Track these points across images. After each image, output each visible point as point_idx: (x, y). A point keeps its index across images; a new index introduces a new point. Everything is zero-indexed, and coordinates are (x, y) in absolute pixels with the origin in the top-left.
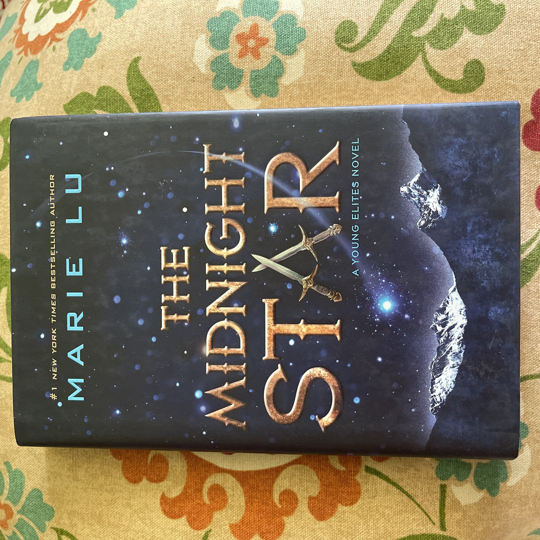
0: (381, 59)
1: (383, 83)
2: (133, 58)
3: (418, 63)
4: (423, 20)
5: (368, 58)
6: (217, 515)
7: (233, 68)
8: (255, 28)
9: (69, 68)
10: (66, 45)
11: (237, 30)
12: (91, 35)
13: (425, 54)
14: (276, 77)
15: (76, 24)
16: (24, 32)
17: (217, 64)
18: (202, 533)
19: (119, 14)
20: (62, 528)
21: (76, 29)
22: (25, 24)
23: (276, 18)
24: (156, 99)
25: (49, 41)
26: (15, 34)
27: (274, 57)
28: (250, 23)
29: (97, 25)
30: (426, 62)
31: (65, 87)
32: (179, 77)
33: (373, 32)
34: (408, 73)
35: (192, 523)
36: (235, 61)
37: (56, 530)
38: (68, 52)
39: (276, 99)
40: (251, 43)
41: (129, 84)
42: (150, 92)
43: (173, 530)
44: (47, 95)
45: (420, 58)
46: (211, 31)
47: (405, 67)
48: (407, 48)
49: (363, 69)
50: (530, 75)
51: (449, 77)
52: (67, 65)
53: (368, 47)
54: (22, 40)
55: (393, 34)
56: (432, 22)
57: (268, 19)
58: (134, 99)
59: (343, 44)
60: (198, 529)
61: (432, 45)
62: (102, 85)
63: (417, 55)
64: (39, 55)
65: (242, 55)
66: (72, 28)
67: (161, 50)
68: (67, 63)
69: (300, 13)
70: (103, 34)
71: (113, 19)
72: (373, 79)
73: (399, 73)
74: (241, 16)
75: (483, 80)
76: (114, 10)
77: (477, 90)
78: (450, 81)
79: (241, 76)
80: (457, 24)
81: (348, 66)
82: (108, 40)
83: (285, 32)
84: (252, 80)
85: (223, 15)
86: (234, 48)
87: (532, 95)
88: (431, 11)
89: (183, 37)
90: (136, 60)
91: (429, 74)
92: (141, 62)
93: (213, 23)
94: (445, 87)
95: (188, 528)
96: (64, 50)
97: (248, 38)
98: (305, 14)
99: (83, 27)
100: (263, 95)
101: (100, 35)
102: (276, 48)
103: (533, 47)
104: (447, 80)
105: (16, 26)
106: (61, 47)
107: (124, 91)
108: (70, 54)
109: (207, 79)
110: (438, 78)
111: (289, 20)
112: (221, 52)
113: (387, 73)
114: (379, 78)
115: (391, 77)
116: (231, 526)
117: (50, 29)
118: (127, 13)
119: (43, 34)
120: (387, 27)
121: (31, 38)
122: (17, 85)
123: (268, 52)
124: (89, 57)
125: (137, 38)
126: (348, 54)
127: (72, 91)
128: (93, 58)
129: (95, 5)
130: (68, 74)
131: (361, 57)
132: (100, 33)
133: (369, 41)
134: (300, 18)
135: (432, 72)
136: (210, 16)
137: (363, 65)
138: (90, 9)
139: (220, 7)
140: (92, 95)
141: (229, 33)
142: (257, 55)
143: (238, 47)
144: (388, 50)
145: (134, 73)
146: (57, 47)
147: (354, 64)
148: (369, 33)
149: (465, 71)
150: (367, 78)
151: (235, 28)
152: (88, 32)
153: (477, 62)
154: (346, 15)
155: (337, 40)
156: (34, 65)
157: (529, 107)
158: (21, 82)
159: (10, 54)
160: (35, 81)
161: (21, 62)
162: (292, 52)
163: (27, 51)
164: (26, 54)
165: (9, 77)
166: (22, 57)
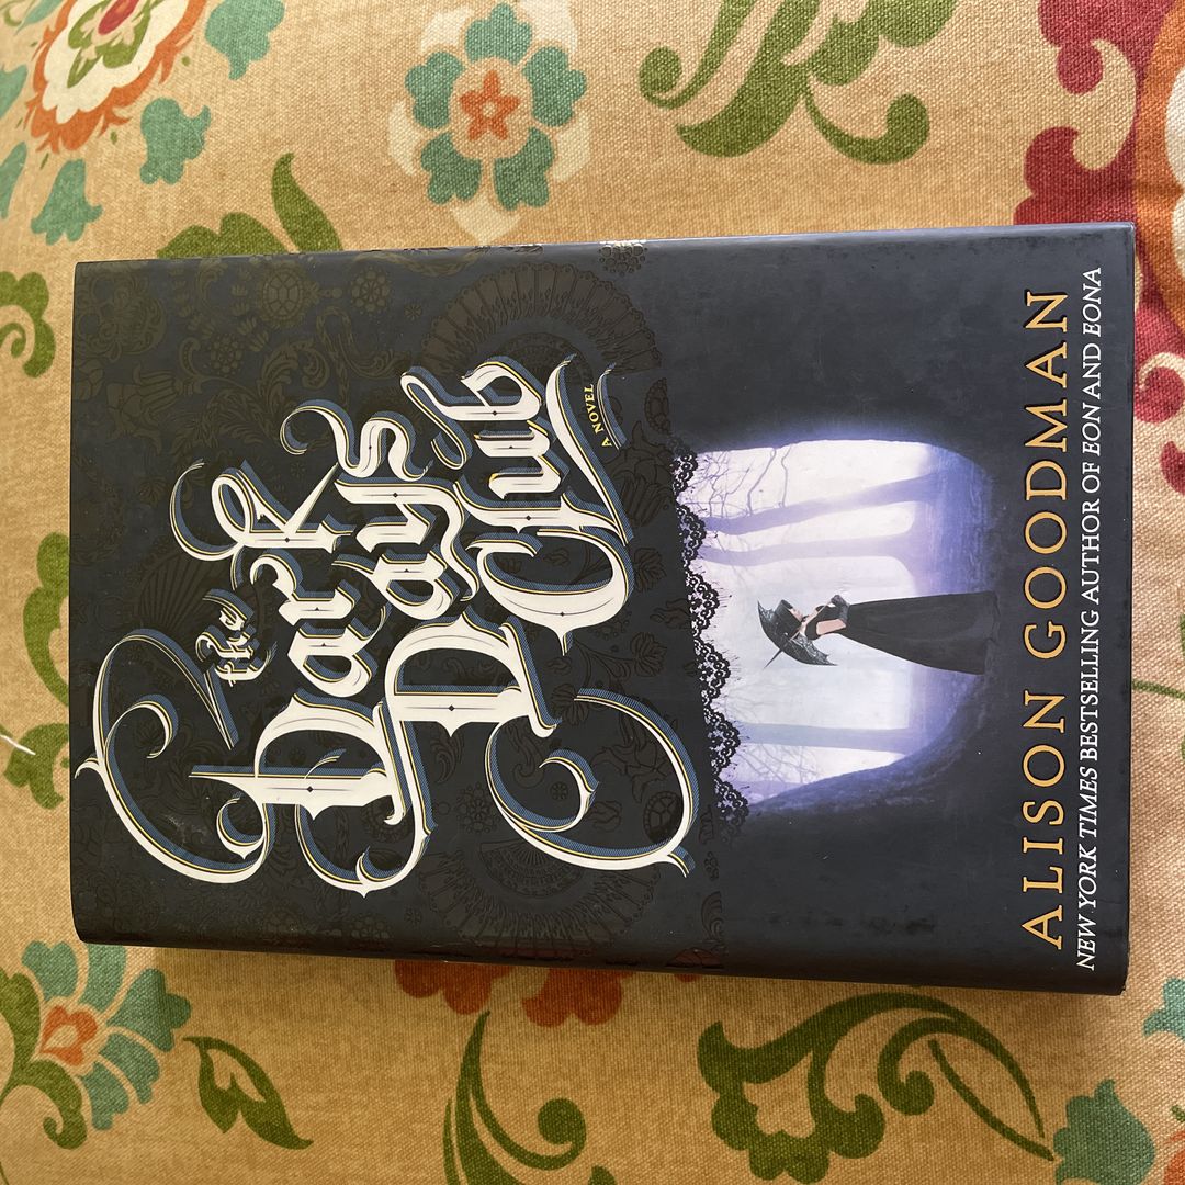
0: (731, 115)
1: (740, 160)
2: (278, 157)
3: (799, 121)
4: (800, 31)
5: (704, 116)
6: (498, 986)
7: (461, 159)
8: (492, 80)
9: (153, 180)
10: (139, 131)
11: (461, 86)
12: (189, 111)
13: (809, 96)
14: (540, 168)
15: (154, 89)
16: (47, 105)
17: (432, 155)
18: (474, 1018)
19: (239, 69)
20: (208, 1034)
21: (154, 99)
22: (48, 89)
23: (528, 57)
24: (332, 230)
25: (101, 123)
26: (27, 111)
27: (533, 131)
28: (483, 72)
29: (196, 91)
30: (814, 112)
31: (154, 215)
32: (366, 186)
33: (710, 65)
34: (784, 134)
35: (453, 1001)
36: (462, 145)
37: (196, 1041)
38: (146, 146)
39: (544, 209)
40: (489, 109)
41: (278, 207)
42: (319, 219)
43: (421, 1017)
44: (115, 230)
45: (801, 104)
46: (414, 93)
47: (775, 124)
48: (776, 89)
49: (700, 138)
50: (1017, 111)
51: (862, 134)
52: (150, 172)
53: (702, 95)
54: (43, 122)
55: (747, 66)
56: (817, 34)
57: (514, 61)
58: (291, 233)
59: (655, 94)
60: (465, 1011)
61: (822, 77)
62: (228, 211)
63: (795, 100)
64: (83, 151)
65: (474, 134)
66: (146, 98)
67: (328, 137)
68: (146, 169)
69: (570, 44)
70: (212, 111)
71: (227, 79)
72: (719, 154)
73: (766, 137)
74: (465, 59)
75: (926, 134)
76: (226, 62)
77: (916, 154)
78: (862, 141)
79: (477, 174)
80: (865, 32)
81: (671, 135)
82: (224, 122)
83: (548, 82)
84: (497, 178)
85: (435, 59)
86: (460, 122)
87: (1025, 150)
88: (814, 11)
89: (366, 111)
90: (286, 161)
91: (824, 133)
92: (294, 163)
93: (415, 79)
94: (853, 155)
95: (448, 1012)
96: (134, 141)
97: (483, 100)
98: (582, 44)
99: (168, 95)
100: (522, 204)
101: (206, 113)
102: (534, 114)
103: (1020, 55)
104: (859, 141)
105: (28, 93)
106: (129, 136)
107: (270, 220)
108: (151, 149)
109: (417, 185)
110: (840, 140)
111: (552, 58)
112: (438, 132)
113: (745, 140)
114: (731, 149)
115: (752, 147)
116: (525, 1002)
117: (100, 98)
118: (253, 66)
119: (88, 108)
120: (734, 52)
121: (63, 117)
122: (45, 209)
123: (521, 122)
124: (192, 158)
125: (280, 116)
126: (668, 112)
127: (171, 225)
128: (199, 161)
129: (189, 51)
130: (154, 190)
131: (691, 115)
132: (206, 109)
133: (703, 82)
134: (572, 53)
135: (827, 129)
136: (409, 66)
137: (697, 130)
138: (178, 60)
139: (426, 46)
140: (211, 232)
141: (448, 95)
142: (502, 133)
143: (466, 120)
144: (740, 97)
145: (284, 185)
146: (120, 136)
147: (681, 130)
148: (702, 68)
149: (890, 119)
150: (709, 153)
151: (457, 83)
152: (180, 106)
153: (910, 100)
154: (655, 39)
155: (643, 87)
156: (75, 172)
157: (1022, 173)
158: (52, 204)
159: (21, 148)
160: (83, 202)
161: (47, 163)
162: (564, 119)
163: (57, 143)
164: (56, 149)
165: (25, 195)
166: (47, 155)
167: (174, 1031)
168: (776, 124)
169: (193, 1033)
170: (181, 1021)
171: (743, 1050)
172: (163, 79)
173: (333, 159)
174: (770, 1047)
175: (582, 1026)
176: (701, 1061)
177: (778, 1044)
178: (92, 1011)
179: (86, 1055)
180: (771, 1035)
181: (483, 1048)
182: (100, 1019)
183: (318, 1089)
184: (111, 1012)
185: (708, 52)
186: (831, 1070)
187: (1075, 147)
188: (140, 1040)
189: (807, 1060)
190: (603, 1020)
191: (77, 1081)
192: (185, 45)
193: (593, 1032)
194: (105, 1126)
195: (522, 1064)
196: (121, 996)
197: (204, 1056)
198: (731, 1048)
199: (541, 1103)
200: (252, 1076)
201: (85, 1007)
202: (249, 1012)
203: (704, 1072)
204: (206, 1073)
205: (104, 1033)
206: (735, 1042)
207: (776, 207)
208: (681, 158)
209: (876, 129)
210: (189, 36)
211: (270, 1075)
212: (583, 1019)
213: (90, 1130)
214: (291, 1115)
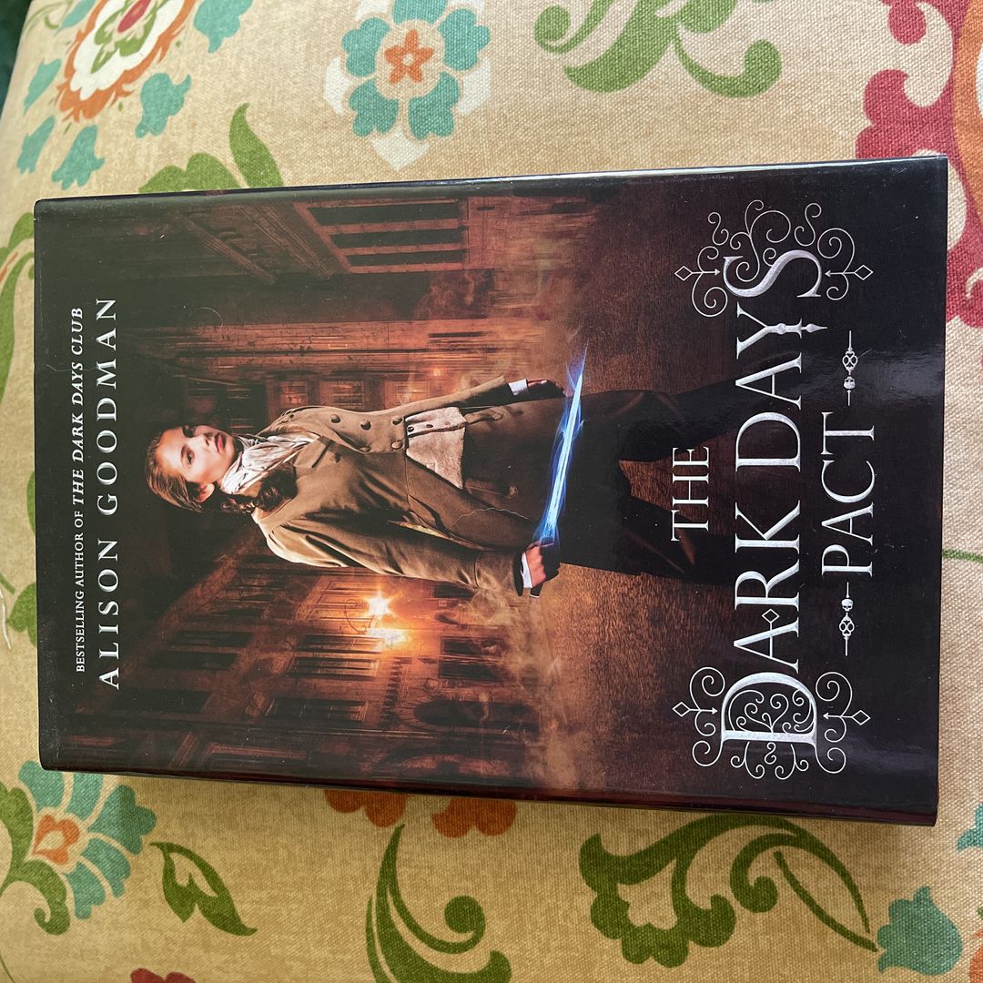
0: (610, 59)
1: (617, 95)
2: (237, 107)
3: (670, 58)
5: (589, 58)
6: (411, 803)
7: (381, 99)
8: (412, 37)
9: (144, 134)
10: (138, 99)
11: (387, 43)
12: (176, 80)
13: (678, 42)
14: (448, 105)
15: (154, 68)
16: (74, 87)
17: (358, 98)
18: (391, 830)
19: (215, 45)
20: (170, 841)
21: (152, 74)
22: (76, 76)
23: (443, 18)
24: (273, 162)
25: (112, 97)
26: (58, 92)
27: (444, 75)
28: (406, 31)
29: (183, 65)
30: (682, 54)
31: (141, 162)
32: (304, 124)
33: (593, 20)
34: (655, 74)
35: (373, 816)
36: (384, 89)
37: (160, 845)
39: (450, 138)
40: (409, 59)
41: (233, 146)
42: (264, 153)
43: (346, 829)
45: (671, 47)
46: (348, 50)
47: (648, 65)
48: (649, 36)
49: (582, 77)
50: (856, 55)
51: (723, 72)
52: (142, 130)
53: (587, 42)
54: (70, 101)
55: (625, 18)
57: (432, 22)
58: (241, 166)
59: (548, 43)
60: (383, 824)
61: (688, 25)
62: (195, 152)
63: (666, 45)
64: (97, 119)
65: (394, 79)
66: (146, 75)
67: (277, 89)
68: (141, 126)
69: (479, 6)
70: (193, 78)
71: (207, 53)
72: (600, 89)
73: (640, 76)
74: (391, 23)
75: (778, 72)
76: (207, 41)
77: (770, 89)
78: (722, 78)
79: (395, 111)
81: (559, 74)
82: (200, 85)
83: (459, 35)
84: (411, 113)
85: (366, 25)
86: (384, 69)
87: (864, 87)
89: (308, 66)
90: (242, 110)
91: (690, 72)
92: (249, 110)
93: (350, 39)
94: (714, 90)
95: (369, 826)
96: (135, 106)
97: (404, 52)
98: (488, 5)
99: (162, 70)
100: (430, 134)
101: (188, 80)
102: (445, 61)
103: (857, 10)
104: (720, 78)
105: (60, 78)
106: (131, 104)
107: (226, 156)
108: (146, 112)
109: (345, 122)
110: (705, 78)
111: (463, 17)
112: (365, 79)
113: (622, 77)
114: (610, 86)
115: (628, 83)
116: (435, 817)
117: (113, 80)
118: (226, 42)
119: (103, 88)
120: (615, 7)
121: (84, 96)
122: (64, 163)
123: (434, 68)
124: (174, 114)
125: (243, 76)
126: (558, 56)
127: (152, 167)
128: (179, 115)
129: (181, 37)
130: (144, 142)
131: (577, 59)
132: (189, 77)
133: (588, 32)
134: (479, 12)
135: (692, 68)
136: (346, 30)
137: (581, 70)
138: (173, 43)
139: (360, 15)
140: (180, 170)
141: (375, 51)
142: (418, 77)
143: (389, 68)
144: (619, 44)
145: (239, 128)
146: (125, 104)
147: (568, 70)
148: (587, 21)
149: (748, 60)
150: (591, 88)
151: (383, 41)
152: (171, 77)
153: (765, 45)
155: (538, 37)
156: (90, 134)
157: (862, 107)
158: (70, 159)
159: (51, 120)
160: (92, 156)
161: (69, 130)
162: (470, 64)
163: (78, 114)
164: (77, 119)
165: (50, 154)
166: (70, 124)
167: (142, 837)
168: (650, 64)
169: (158, 839)
170: (148, 829)
171: (618, 858)
172: (160, 60)
173: (280, 104)
174: (640, 855)
175: (482, 837)
176: (582, 866)
177: (648, 852)
178: (76, 820)
179: (70, 855)
180: (642, 845)
181: (399, 854)
182: (82, 825)
183: (261, 887)
184: (91, 820)
185: (593, 8)
186: (691, 874)
187: (905, 87)
188: (116, 844)
189: (671, 866)
190: (500, 832)
191: (63, 878)
192: (179, 32)
193: (491, 841)
194: (85, 916)
195: (431, 868)
196: (100, 806)
197: (167, 859)
198: (608, 856)
199: (447, 900)
200: (207, 876)
201: (70, 816)
202: (204, 823)
203: (584, 875)
204: (169, 872)
205: (85, 838)
206: (611, 850)
207: (648, 134)
208: (567, 92)
209: (736, 68)
210: (183, 25)
211: (221, 875)
212: (483, 831)
213: (73, 918)
214: (239, 908)
